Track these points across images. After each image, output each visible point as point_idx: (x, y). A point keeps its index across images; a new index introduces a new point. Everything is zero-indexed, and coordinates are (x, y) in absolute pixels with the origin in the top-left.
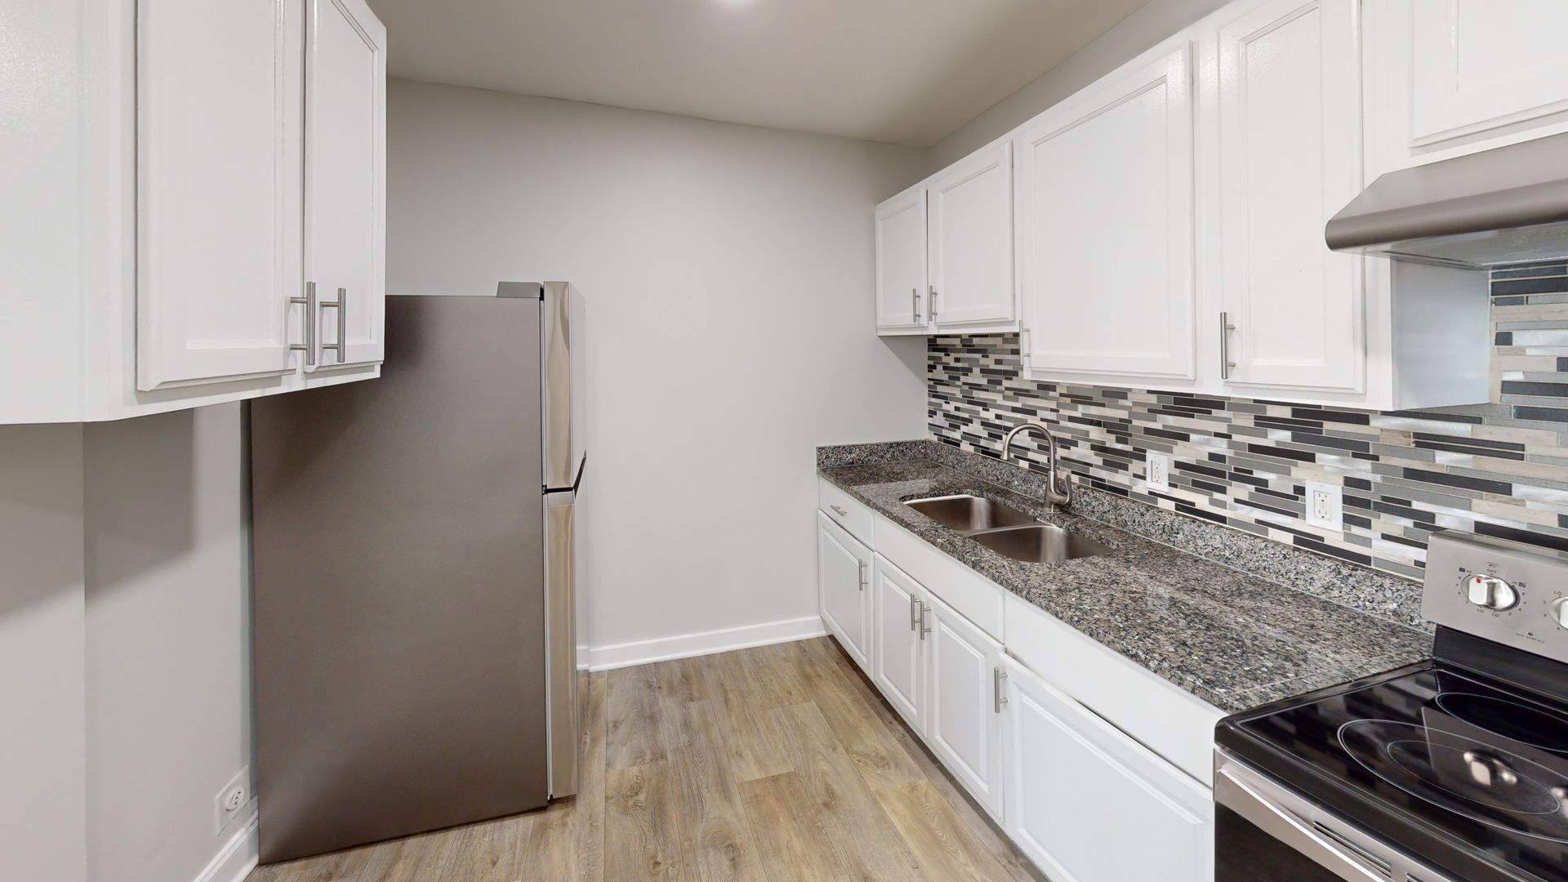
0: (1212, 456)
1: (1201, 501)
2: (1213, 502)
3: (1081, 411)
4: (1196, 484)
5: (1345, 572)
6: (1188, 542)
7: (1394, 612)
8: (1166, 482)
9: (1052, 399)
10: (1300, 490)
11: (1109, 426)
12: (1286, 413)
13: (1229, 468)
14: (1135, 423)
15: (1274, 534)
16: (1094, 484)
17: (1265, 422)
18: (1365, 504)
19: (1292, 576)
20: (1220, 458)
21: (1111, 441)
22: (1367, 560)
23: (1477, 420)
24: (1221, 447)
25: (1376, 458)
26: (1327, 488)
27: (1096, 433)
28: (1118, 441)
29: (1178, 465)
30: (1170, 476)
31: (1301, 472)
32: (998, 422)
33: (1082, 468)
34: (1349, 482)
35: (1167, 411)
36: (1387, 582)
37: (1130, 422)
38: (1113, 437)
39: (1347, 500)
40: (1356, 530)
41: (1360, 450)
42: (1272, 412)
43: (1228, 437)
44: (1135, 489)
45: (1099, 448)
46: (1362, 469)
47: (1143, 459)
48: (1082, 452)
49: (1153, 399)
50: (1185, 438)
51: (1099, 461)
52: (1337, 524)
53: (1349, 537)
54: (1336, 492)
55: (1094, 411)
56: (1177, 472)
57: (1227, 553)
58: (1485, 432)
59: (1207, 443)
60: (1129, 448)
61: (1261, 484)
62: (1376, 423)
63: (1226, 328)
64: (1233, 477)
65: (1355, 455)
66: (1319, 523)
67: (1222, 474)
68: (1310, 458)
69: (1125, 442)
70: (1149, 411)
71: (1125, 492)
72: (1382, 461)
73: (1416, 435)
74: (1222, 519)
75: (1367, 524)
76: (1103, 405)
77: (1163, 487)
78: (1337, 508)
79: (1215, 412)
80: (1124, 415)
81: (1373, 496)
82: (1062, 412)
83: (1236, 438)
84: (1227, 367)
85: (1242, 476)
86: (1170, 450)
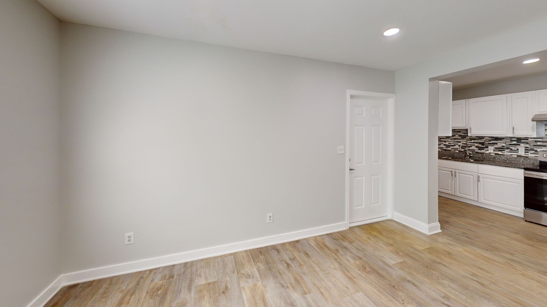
0: (502, 146)
1: (500, 153)
2: (502, 153)
3: (473, 141)
4: (499, 150)
5: (525, 159)
6: (498, 159)
7: (532, 163)
8: (493, 151)
9: (466, 140)
10: (518, 149)
11: (480, 143)
12: (516, 139)
13: (505, 147)
14: (486, 142)
15: (513, 156)
16: (476, 153)
17: (512, 141)
18: (528, 150)
19: (517, 161)
20: (504, 146)
21: (480, 146)
22: (528, 157)
23: (543, 139)
24: (504, 145)
25: (529, 144)
26: (522, 148)
27: (476, 145)
28: (482, 145)
29: (495, 148)
30: (494, 150)
31: (518, 147)
32: (449, 144)
33: (473, 151)
34: (525, 147)
35: (493, 140)
36: (531, 159)
37: (485, 142)
38: (481, 145)
39: (525, 150)
40: (526, 153)
41: (527, 143)
42: (513, 139)
43: (505, 143)
44: (486, 153)
45: (477, 147)
46: (527, 146)
47: (488, 148)
48: (473, 148)
49: (490, 139)
50: (497, 144)
51: (477, 149)
52: (524, 153)
53: (525, 154)
54: (524, 149)
55: (476, 141)
56: (495, 149)
57: (506, 159)
58: (544, 140)
59: (501, 144)
60: (485, 146)
61: (511, 149)
62: (530, 140)
63: (513, 129)
64: (506, 149)
65: (526, 144)
66: (521, 153)
67: (504, 149)
68: (519, 145)
69: (484, 145)
70: (489, 140)
71: (484, 153)
72: (530, 144)
73: (535, 141)
74: (504, 155)
75: (528, 152)
76: (478, 140)
77: (492, 152)
78: (524, 151)
79: (503, 140)
80: (484, 141)
81: (529, 149)
82: (468, 142)
83: (507, 143)
84: (514, 133)
85: (508, 148)
86: (494, 146)
